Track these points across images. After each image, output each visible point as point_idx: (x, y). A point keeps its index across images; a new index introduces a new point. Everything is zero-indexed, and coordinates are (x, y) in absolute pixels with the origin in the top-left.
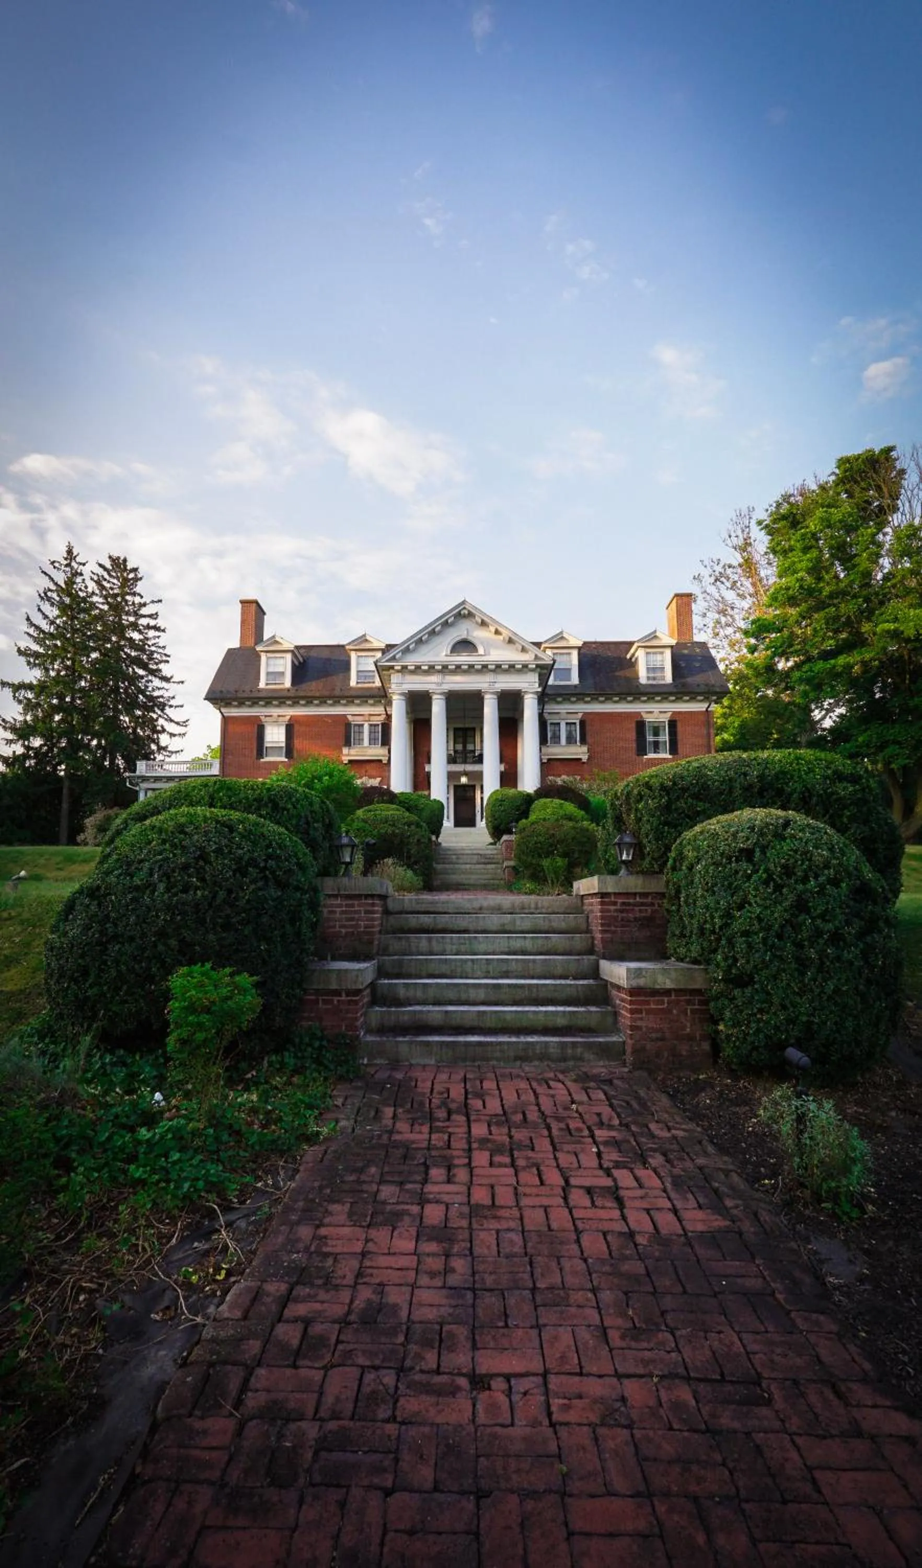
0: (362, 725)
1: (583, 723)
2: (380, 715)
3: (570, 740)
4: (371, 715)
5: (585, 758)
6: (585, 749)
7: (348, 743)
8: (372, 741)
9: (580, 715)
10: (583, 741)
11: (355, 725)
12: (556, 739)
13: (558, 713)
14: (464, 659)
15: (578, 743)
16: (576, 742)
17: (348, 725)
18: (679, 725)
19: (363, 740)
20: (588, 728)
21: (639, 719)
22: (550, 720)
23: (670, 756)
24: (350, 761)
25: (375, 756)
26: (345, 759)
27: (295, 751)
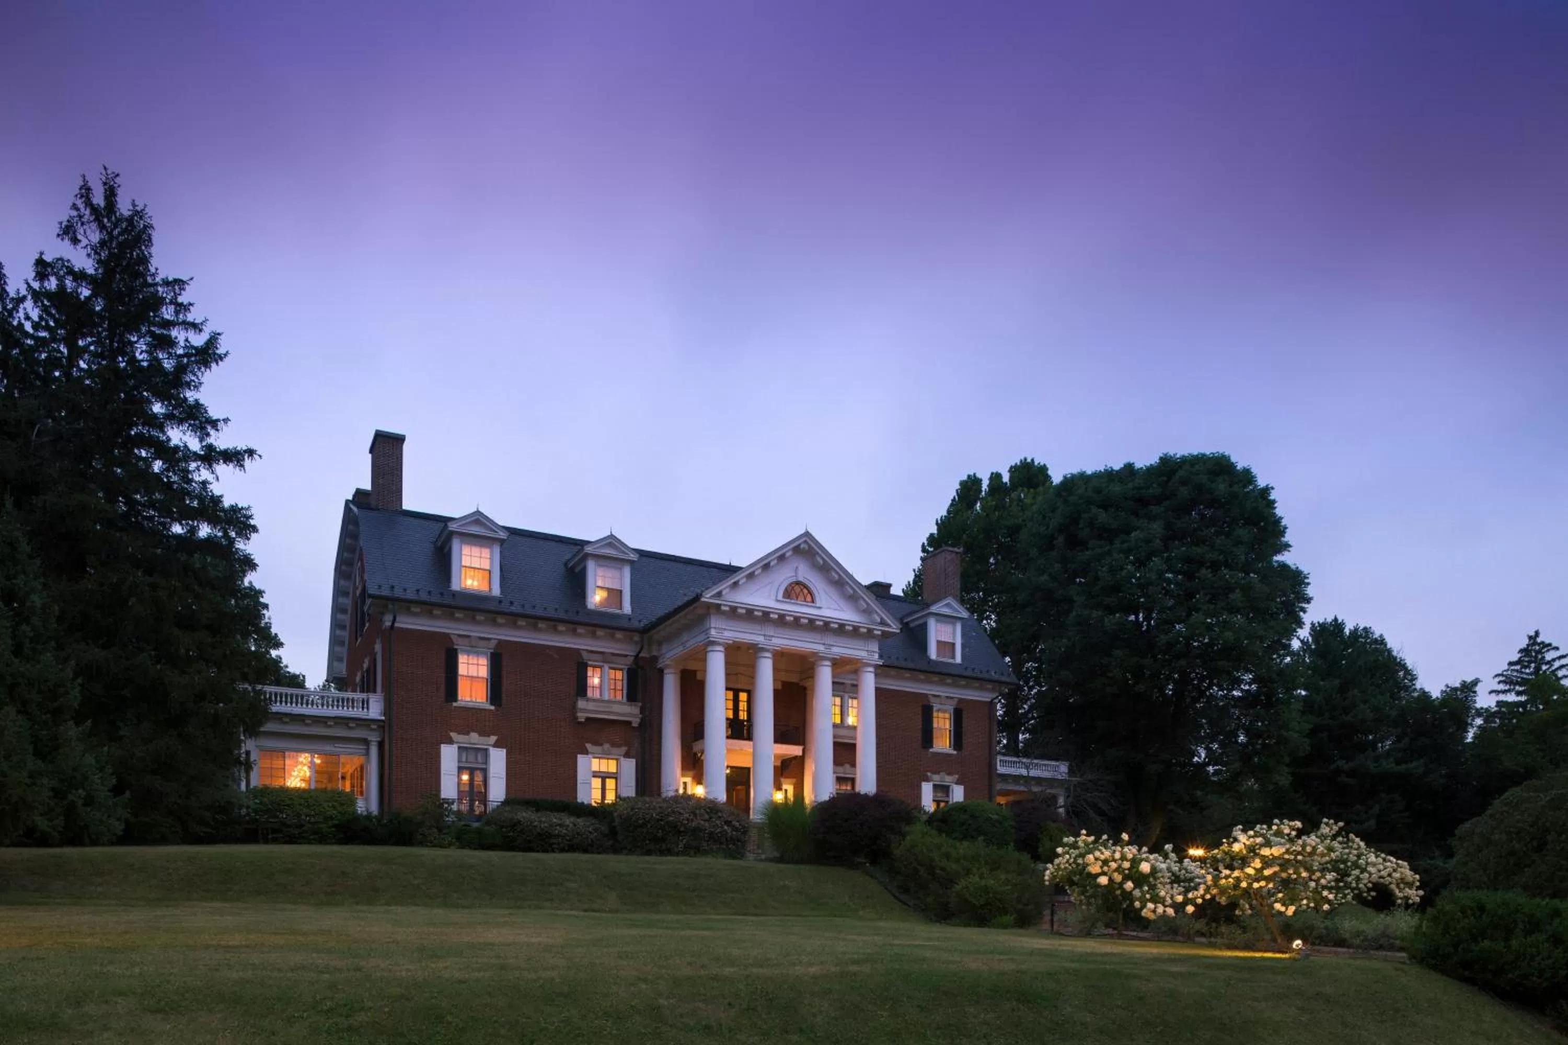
0: (600, 668)
2: (626, 656)
4: (613, 654)
7: (581, 692)
8: (612, 692)
11: (590, 666)
17: (582, 665)
18: (964, 715)
21: (926, 702)
23: (955, 752)
24: (588, 719)
25: (623, 715)
26: (582, 717)
27: (504, 695)
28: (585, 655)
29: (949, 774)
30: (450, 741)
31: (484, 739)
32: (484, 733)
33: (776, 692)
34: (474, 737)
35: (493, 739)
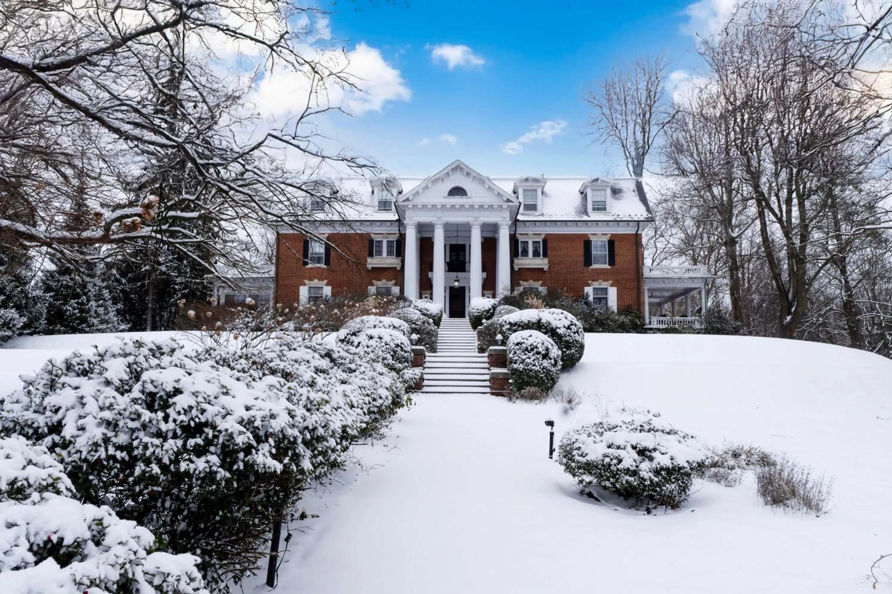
0: (382, 241)
1: (545, 241)
2: (395, 234)
3: (536, 254)
4: (388, 234)
5: (546, 268)
6: (546, 261)
7: (371, 255)
8: (390, 253)
9: (543, 237)
10: (545, 255)
11: (376, 241)
12: (525, 253)
13: (527, 234)
14: (457, 200)
15: (541, 256)
16: (539, 256)
17: (371, 241)
18: (616, 244)
19: (382, 252)
20: (549, 245)
21: (587, 239)
22: (521, 239)
23: (609, 267)
24: (373, 268)
25: (392, 264)
26: (369, 267)
27: (331, 260)
28: (373, 236)
29: (605, 280)
30: (305, 285)
31: (321, 282)
32: (321, 279)
33: (483, 244)
34: (316, 281)
35: (325, 282)
